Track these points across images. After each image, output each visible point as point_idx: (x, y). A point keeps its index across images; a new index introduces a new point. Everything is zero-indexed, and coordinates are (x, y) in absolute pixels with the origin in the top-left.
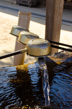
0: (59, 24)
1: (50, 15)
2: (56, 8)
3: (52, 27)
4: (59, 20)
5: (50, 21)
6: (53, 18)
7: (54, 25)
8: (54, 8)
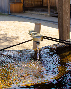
0: (67, 29)
1: (61, 24)
2: (64, 19)
3: (63, 32)
4: (68, 27)
5: (61, 27)
6: (62, 26)
7: (64, 30)
8: (62, 19)
